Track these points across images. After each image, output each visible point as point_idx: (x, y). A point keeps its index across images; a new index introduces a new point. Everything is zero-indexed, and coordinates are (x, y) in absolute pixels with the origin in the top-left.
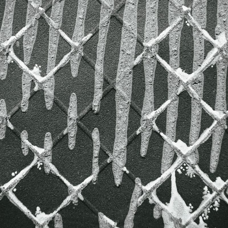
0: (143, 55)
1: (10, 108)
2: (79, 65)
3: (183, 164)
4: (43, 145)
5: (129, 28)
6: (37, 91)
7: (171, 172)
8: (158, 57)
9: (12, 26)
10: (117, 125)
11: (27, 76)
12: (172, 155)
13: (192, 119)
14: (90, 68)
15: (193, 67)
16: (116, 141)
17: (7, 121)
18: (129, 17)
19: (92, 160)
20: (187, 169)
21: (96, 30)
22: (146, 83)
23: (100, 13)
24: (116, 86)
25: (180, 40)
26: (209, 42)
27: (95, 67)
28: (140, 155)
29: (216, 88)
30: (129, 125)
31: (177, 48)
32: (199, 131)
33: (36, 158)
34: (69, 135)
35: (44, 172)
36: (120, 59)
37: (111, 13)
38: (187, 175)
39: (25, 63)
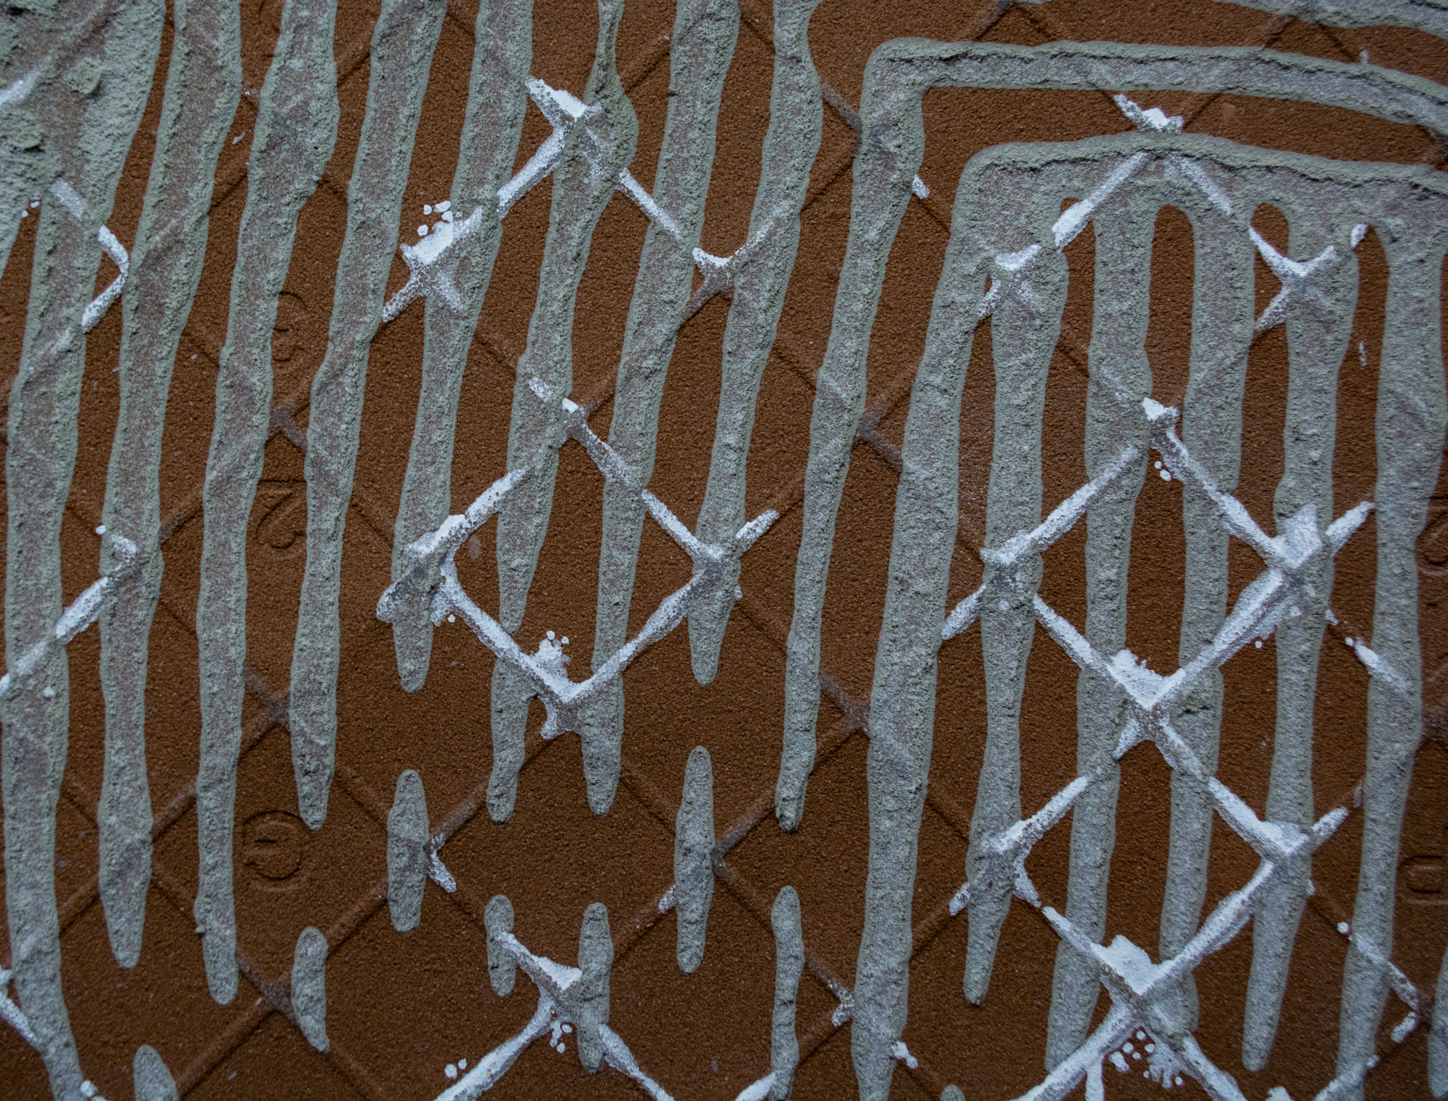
0: (980, 599)
1: (444, 803)
2: (722, 635)
3: (1134, 1034)
4: (576, 955)
5: (926, 488)
6: (555, 739)
7: (1086, 1063)
8: (1040, 605)
9: (449, 474)
10: (870, 876)
11: (511, 680)
12: (1089, 997)
13: (1171, 855)
14: (765, 648)
15: (1181, 647)
16: (866, 940)
17: (430, 859)
18: (927, 445)
19: (769, 1016)
20: (1148, 1055)
21: (792, 495)
22: (989, 711)
23: (811, 426)
24: (871, 722)
25: (1130, 539)
26: (1248, 546)
27: (788, 644)
28: (960, 994)
29: (1272, 732)
30: (918, 874)
31: (1115, 571)
32: (1201, 903)
33: (546, 1006)
34: (679, 914)
35: (579, 1061)
36: (888, 611)
37: (855, 426)
38: (1150, 1075)
39: (506, 624)
